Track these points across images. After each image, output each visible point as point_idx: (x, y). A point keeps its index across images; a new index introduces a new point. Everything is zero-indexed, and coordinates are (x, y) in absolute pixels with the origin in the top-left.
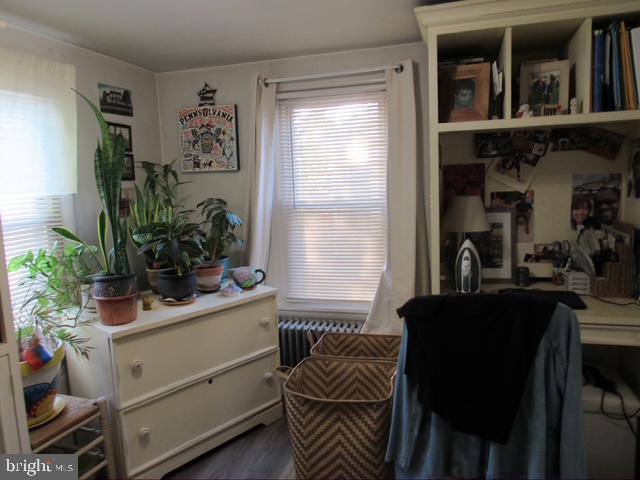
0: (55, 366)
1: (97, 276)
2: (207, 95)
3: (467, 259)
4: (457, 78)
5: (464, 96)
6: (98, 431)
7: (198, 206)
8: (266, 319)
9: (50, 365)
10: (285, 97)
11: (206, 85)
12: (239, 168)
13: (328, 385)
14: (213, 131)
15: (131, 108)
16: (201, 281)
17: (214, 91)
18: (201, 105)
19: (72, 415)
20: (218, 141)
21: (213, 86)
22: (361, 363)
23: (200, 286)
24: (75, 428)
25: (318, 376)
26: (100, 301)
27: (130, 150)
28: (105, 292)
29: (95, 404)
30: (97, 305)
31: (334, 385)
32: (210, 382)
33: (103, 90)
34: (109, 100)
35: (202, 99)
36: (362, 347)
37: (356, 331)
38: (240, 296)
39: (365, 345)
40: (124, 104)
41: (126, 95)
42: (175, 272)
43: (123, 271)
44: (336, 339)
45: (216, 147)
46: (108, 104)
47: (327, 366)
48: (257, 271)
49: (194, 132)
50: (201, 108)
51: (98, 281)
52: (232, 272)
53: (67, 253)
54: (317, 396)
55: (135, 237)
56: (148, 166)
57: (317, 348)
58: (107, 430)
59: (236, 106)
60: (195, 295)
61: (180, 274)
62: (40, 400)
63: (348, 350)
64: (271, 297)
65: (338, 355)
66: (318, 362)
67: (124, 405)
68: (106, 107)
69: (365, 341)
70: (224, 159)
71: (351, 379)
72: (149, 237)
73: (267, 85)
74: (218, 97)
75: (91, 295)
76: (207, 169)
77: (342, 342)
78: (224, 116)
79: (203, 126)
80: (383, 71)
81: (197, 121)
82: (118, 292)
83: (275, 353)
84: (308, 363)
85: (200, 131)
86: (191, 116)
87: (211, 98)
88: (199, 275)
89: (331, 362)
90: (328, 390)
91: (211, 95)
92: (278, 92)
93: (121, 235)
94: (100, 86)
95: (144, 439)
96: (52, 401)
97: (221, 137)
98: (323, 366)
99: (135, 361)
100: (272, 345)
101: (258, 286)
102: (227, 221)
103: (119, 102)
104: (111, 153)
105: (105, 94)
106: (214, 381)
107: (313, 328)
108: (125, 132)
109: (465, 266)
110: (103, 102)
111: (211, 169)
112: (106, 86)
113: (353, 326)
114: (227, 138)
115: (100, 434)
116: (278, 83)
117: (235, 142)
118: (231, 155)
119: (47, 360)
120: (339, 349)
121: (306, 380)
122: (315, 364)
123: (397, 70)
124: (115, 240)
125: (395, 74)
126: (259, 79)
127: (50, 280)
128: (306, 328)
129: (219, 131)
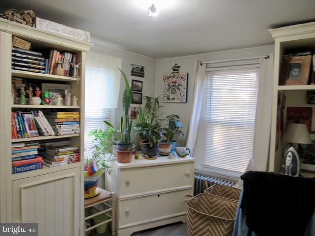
0: (98, 175)
1: (118, 142)
2: (176, 69)
3: (290, 157)
4: (292, 63)
5: (295, 72)
6: (110, 206)
7: (167, 117)
8: (188, 172)
9: (96, 174)
10: (210, 70)
11: (176, 65)
12: (186, 102)
13: (211, 209)
14: (177, 84)
15: (144, 74)
16: (161, 150)
17: (179, 67)
18: (173, 73)
19: (101, 197)
20: (178, 89)
21: (179, 65)
22: (228, 201)
23: (161, 152)
24: (102, 202)
25: (206, 203)
26: (118, 152)
27: (141, 91)
28: (120, 149)
29: (111, 194)
30: (116, 154)
31: (214, 209)
32: (159, 196)
33: (133, 67)
34: (135, 71)
35: (174, 70)
36: (233, 194)
37: (233, 186)
38: (177, 159)
39: (235, 194)
40: (141, 72)
41: (142, 69)
42: (149, 145)
43: (128, 141)
44: (221, 188)
45: (177, 92)
46: (135, 72)
47: (211, 199)
48: (187, 149)
49: (169, 85)
50: (173, 74)
51: (118, 144)
52: (176, 148)
53: (109, 131)
54: (205, 213)
55: (135, 128)
56: (148, 98)
57: (209, 190)
58: (113, 206)
59: (187, 74)
60: (157, 156)
61: (151, 146)
62: (91, 187)
63: (226, 194)
64: (192, 162)
65: (221, 196)
66: (207, 196)
67: (121, 197)
68: (133, 73)
69: (236, 191)
70: (180, 97)
71: (222, 208)
72: (140, 128)
73: (201, 65)
74: (180, 70)
75: (115, 149)
76: (173, 101)
77: (224, 190)
78: (182, 78)
79: (173, 82)
80: (258, 58)
81: (171, 80)
82: (124, 149)
83: (191, 189)
84: (203, 196)
85: (171, 84)
86: (168, 78)
87: (177, 70)
88: (161, 147)
89: (214, 198)
90: (211, 211)
91: (177, 69)
92: (206, 68)
93: (129, 126)
94: (132, 65)
95: (127, 213)
96: (95, 189)
97: (180, 87)
98: (209, 199)
99: (127, 179)
100: (190, 185)
101: (187, 156)
102: (175, 126)
103: (139, 72)
104: (128, 93)
105: (134, 68)
106: (161, 196)
107: (209, 180)
108: (140, 84)
109: (289, 161)
110: (132, 71)
111: (174, 101)
112: (134, 65)
113: (233, 183)
114: (182, 88)
115: (111, 207)
116: (207, 64)
117: (185, 90)
118: (183, 96)
119: (95, 172)
120: (222, 193)
121: (200, 204)
122: (206, 197)
123: (266, 58)
124: (126, 128)
125: (265, 60)
126: (198, 62)
127: (102, 142)
128: (205, 179)
129: (179, 84)
